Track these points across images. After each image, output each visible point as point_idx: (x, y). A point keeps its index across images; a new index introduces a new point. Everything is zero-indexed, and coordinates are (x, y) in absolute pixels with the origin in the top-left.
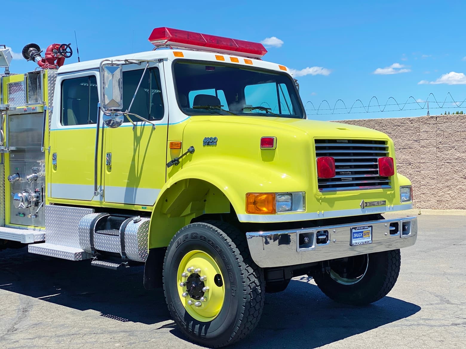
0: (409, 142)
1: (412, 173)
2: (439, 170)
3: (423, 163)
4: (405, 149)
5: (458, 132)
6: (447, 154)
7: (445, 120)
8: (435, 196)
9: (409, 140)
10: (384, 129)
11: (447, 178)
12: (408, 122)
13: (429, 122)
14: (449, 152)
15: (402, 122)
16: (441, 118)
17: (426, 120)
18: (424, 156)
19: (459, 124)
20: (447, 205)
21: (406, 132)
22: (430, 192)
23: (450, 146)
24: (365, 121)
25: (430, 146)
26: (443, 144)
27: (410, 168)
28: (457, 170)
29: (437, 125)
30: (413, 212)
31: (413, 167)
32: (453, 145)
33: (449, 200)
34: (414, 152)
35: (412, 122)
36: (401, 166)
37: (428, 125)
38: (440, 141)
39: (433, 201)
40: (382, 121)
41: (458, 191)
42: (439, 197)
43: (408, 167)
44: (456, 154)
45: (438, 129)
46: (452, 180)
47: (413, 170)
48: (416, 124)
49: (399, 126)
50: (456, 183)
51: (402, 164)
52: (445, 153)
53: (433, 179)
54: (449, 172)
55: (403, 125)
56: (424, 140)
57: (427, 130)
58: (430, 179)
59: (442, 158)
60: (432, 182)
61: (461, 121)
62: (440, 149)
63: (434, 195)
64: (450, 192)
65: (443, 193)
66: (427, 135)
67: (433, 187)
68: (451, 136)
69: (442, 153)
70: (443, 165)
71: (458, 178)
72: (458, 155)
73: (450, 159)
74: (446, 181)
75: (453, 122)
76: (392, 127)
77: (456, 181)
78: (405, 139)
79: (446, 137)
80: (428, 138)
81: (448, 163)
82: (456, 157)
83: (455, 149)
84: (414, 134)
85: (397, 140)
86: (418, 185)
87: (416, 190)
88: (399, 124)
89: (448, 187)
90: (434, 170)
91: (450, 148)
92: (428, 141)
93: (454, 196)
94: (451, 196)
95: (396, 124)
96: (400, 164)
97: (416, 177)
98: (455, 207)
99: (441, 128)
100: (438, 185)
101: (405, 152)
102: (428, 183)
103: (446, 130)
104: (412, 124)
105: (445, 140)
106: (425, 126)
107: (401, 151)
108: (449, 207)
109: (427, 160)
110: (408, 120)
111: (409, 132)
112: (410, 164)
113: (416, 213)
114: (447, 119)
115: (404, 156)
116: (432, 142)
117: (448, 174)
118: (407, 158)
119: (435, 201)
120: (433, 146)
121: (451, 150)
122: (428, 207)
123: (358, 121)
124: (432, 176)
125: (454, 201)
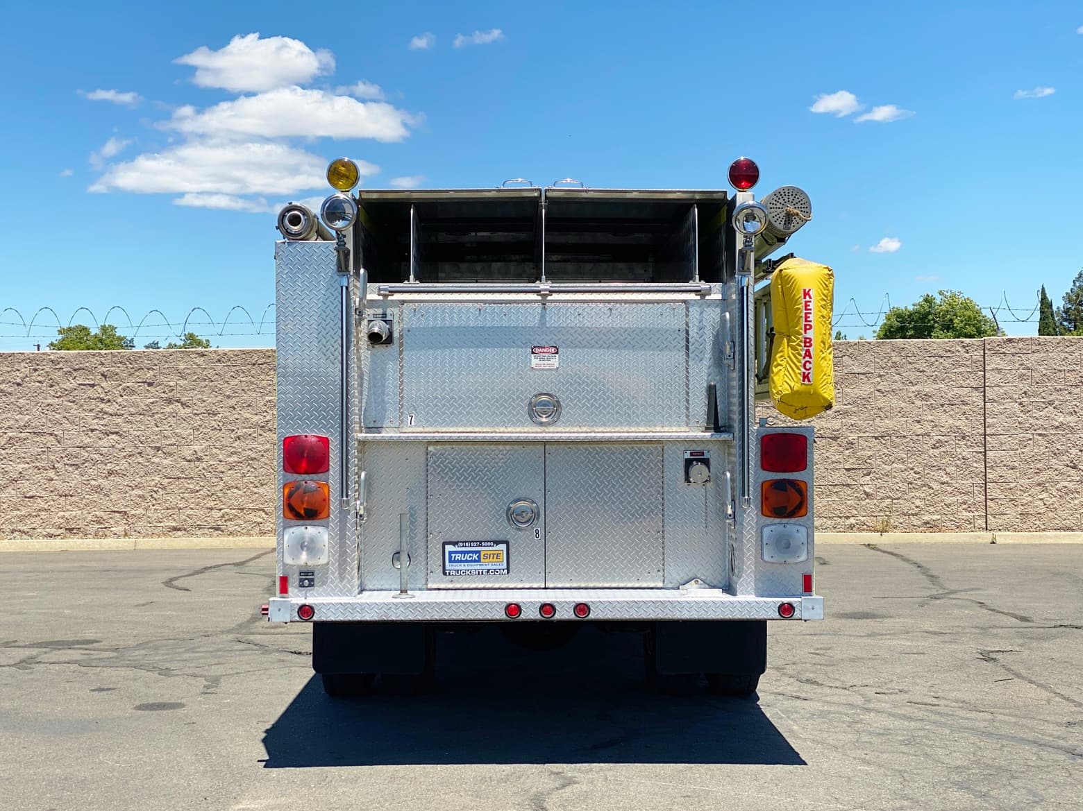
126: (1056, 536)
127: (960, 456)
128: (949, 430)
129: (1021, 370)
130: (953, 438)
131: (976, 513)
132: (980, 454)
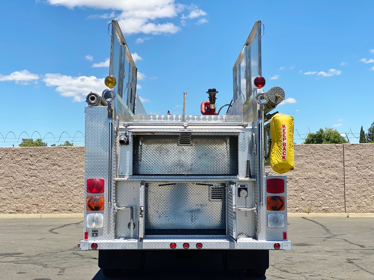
0: (335, 163)
1: (339, 186)
2: (358, 184)
3: (347, 178)
4: (333, 167)
5: (371, 156)
6: (364, 172)
7: (361, 147)
8: (356, 203)
9: (336, 161)
10: (317, 152)
11: (364, 189)
12: (335, 148)
13: (350, 148)
14: (364, 171)
15: (331, 147)
16: (359, 145)
17: (348, 146)
18: (347, 173)
19: (372, 150)
20: (364, 210)
21: (333, 155)
22: (352, 200)
23: (365, 166)
24: (303, 145)
25: (352, 166)
26: (360, 164)
27: (337, 182)
28: (370, 183)
29: (356, 150)
30: (343, 215)
31: (339, 181)
32: (368, 165)
33: (365, 206)
34: (339, 170)
35: (337, 147)
36: (330, 180)
37: (350, 150)
38: (358, 162)
39: (354, 206)
40: (316, 146)
41: (371, 199)
42: (358, 203)
43: (335, 181)
44: (369, 172)
45: (357, 153)
46: (367, 191)
47: (339, 183)
48: (341, 149)
49: (329, 150)
50: (370, 193)
51: (331, 179)
52: (362, 171)
53: (354, 190)
54: (365, 185)
55: (331, 149)
56: (347, 161)
57: (349, 154)
58: (352, 190)
59: (359, 175)
60: (353, 192)
61: (373, 148)
62: (358, 168)
63: (354, 202)
64: (366, 200)
65: (361, 201)
66: (349, 157)
67: (354, 196)
68: (366, 159)
69: (359, 171)
70: (360, 180)
71: (371, 190)
72: (371, 173)
73: (366, 176)
74: (363, 192)
75: (367, 148)
76: (323, 151)
77: (370, 192)
78: (333, 160)
79: (363, 160)
80: (350, 160)
81: (364, 178)
82: (370, 174)
83: (369, 169)
84: (340, 157)
85: (326, 161)
86: (343, 195)
87: (341, 198)
88: (328, 149)
89: (364, 196)
90: (354, 183)
91: (365, 168)
92: (350, 162)
93: (369, 203)
94: (366, 203)
95: (326, 148)
96: (329, 179)
97: (341, 189)
98: (370, 211)
99: (359, 152)
100: (358, 195)
101: (333, 170)
102: (350, 193)
103: (362, 154)
104: (338, 149)
105: (362, 161)
106: (348, 151)
107: (330, 169)
108: (365, 211)
109: (349, 176)
110: (334, 146)
111: (335, 155)
112: (337, 179)
113: (345, 216)
114: (363, 146)
115: (332, 173)
116: (353, 163)
117: (364, 186)
118: (335, 174)
119: (356, 207)
120: (354, 166)
121: (366, 169)
122: (350, 211)
123: (298, 145)
124: (353, 188)
125: (368, 207)
126: (370, 215)
127: (335, 186)
128: (331, 176)
129: (356, 155)
130: (333, 179)
131: (341, 206)
132: (343, 185)
